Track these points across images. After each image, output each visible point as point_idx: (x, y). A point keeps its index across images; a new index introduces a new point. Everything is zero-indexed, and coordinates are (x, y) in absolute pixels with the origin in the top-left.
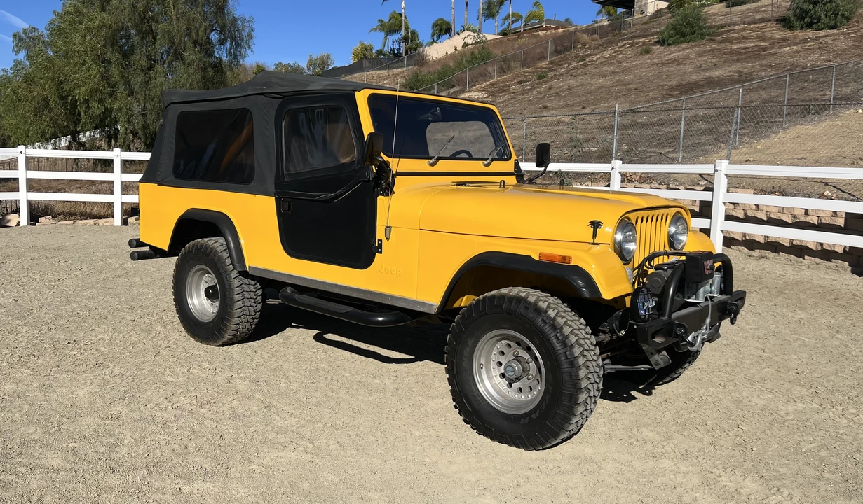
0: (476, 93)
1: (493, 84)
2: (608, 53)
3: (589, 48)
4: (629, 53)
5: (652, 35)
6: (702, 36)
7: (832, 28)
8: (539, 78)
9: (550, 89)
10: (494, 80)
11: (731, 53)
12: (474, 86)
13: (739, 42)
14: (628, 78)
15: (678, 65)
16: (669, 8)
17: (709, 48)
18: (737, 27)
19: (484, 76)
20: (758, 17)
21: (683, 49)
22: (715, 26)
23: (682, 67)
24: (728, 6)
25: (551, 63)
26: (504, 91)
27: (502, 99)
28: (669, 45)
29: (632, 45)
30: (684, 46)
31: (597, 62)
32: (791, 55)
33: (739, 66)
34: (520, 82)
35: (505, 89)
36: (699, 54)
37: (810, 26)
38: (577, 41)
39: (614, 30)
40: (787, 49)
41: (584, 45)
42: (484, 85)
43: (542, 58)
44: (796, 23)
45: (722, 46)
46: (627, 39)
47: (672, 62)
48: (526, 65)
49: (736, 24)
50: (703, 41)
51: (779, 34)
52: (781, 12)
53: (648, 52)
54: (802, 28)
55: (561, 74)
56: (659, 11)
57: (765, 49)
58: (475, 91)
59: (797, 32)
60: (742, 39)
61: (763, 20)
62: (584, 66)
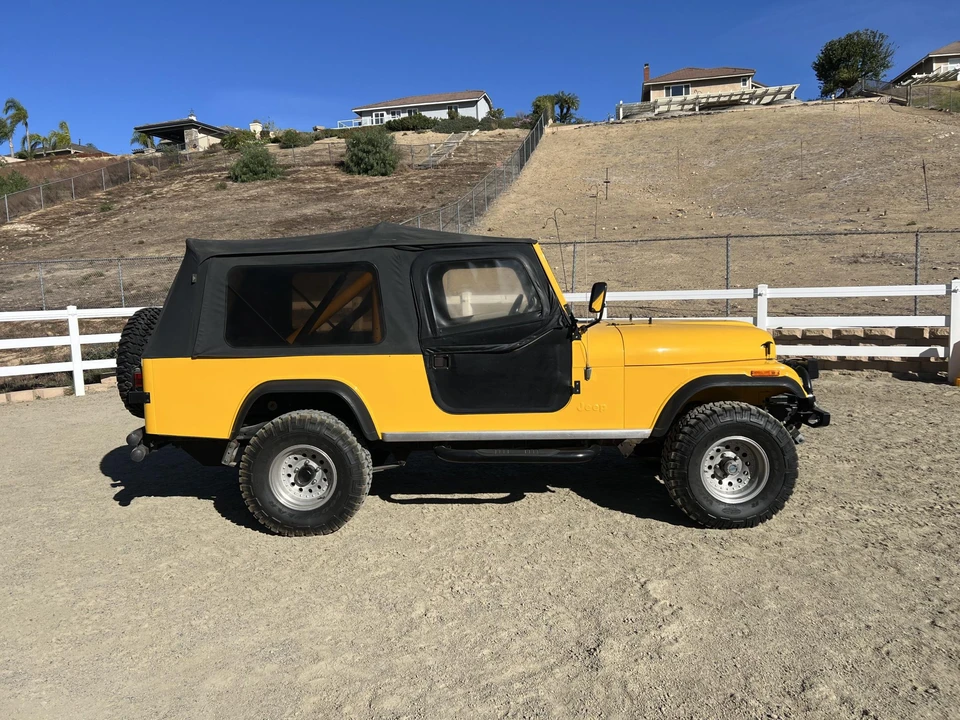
0: (22, 226)
1: (43, 215)
2: (177, 186)
3: (151, 179)
4: (202, 188)
5: (219, 170)
6: (273, 175)
7: (383, 175)
8: (103, 210)
9: (126, 222)
10: (42, 211)
11: (307, 192)
12: (16, 216)
13: (310, 182)
14: (217, 213)
15: (263, 201)
16: (222, 144)
17: (283, 186)
18: (301, 168)
19: (27, 206)
20: (317, 160)
21: (259, 187)
22: (281, 166)
23: (266, 204)
24: (282, 148)
25: (109, 193)
26: (61, 224)
27: (62, 233)
28: (243, 181)
29: (202, 180)
30: (259, 183)
31: (168, 196)
32: (365, 196)
33: (325, 205)
34: (78, 214)
35: (61, 221)
36: (279, 192)
37: (366, 171)
38: (135, 171)
39: (171, 162)
40: (357, 191)
41: (144, 176)
42: (30, 216)
43: (96, 187)
44: (355, 169)
45: (294, 185)
46: (192, 173)
47: (254, 198)
48: (79, 195)
49: (299, 165)
50: (275, 180)
51: (343, 178)
52: (336, 158)
53: (223, 187)
54: (359, 174)
55: (130, 207)
56: (213, 146)
57: (337, 190)
58: (20, 223)
59: (357, 177)
60: (312, 180)
61: (322, 164)
62: (154, 198)
